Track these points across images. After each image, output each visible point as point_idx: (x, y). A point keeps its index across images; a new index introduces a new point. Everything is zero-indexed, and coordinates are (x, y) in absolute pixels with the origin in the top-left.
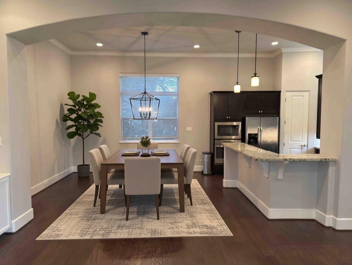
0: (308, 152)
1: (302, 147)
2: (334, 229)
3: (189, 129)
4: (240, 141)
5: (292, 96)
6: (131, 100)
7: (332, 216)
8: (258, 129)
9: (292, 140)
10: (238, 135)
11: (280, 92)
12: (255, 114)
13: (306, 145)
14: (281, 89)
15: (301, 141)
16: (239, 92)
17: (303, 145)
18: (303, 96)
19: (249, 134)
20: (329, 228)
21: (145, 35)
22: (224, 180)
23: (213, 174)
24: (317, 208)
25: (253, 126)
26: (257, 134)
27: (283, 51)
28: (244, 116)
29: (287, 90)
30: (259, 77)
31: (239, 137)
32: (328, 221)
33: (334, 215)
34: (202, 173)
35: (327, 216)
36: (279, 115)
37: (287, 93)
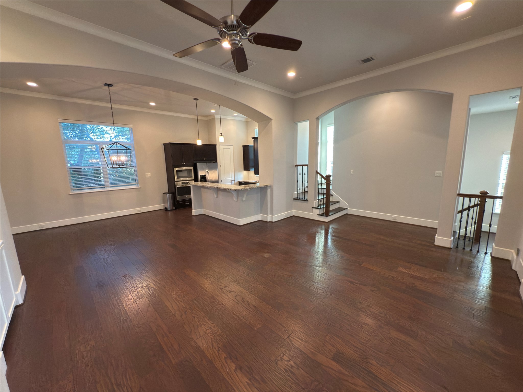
0: (235, 184)
1: (232, 182)
2: (272, 222)
3: (148, 175)
4: (194, 181)
5: (223, 148)
6: (103, 149)
7: (270, 216)
8: (206, 171)
9: (226, 177)
10: (192, 177)
11: (216, 145)
12: (202, 161)
13: (234, 180)
14: (216, 143)
15: (231, 177)
16: (201, 145)
17: (232, 180)
18: (230, 148)
19: (200, 175)
20: (270, 222)
21: (109, 86)
22: (193, 210)
23: (176, 209)
24: (261, 214)
25: (203, 169)
26: (205, 175)
27: (215, 117)
28: (195, 162)
29: (220, 144)
30: (223, 136)
31: (193, 178)
32: (269, 218)
33: (271, 215)
34: (166, 209)
35: (268, 216)
36: (216, 161)
37: (220, 146)
